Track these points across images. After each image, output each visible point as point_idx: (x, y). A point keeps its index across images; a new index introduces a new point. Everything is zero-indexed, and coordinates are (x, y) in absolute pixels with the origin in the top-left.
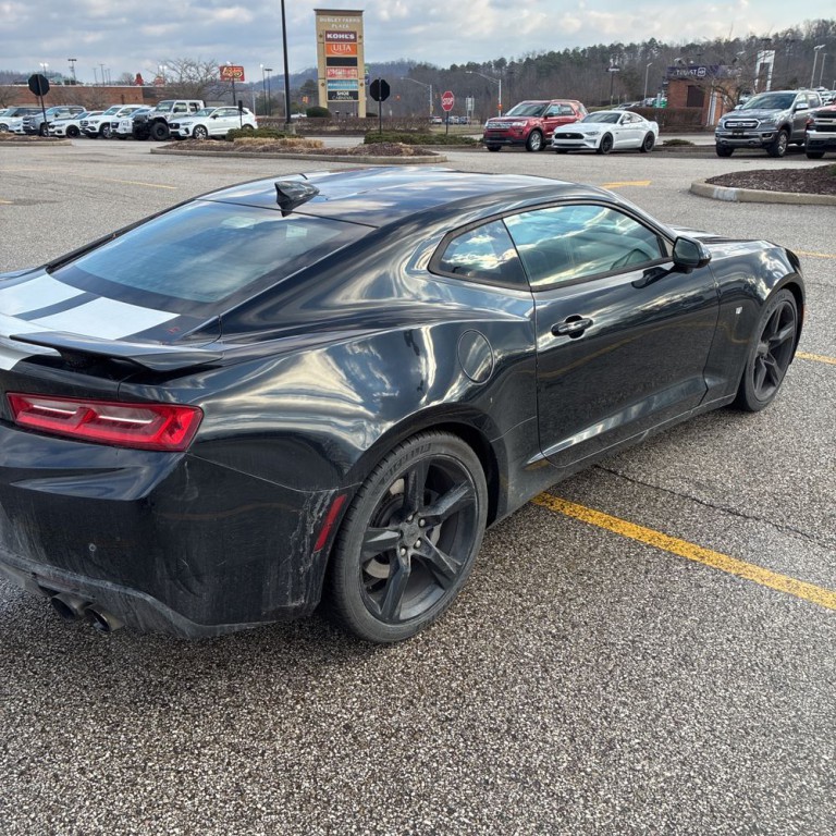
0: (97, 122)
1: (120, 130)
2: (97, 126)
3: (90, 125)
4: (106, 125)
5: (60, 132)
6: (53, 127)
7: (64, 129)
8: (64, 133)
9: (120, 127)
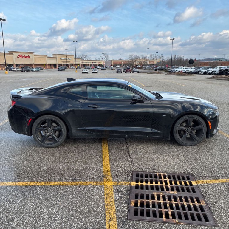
0: (211, 71)
1: (216, 73)
2: (211, 72)
3: (209, 71)
4: (213, 71)
5: (202, 73)
6: (201, 72)
7: (203, 72)
8: (203, 73)
9: (216, 72)
